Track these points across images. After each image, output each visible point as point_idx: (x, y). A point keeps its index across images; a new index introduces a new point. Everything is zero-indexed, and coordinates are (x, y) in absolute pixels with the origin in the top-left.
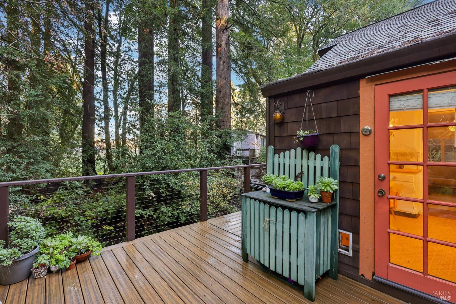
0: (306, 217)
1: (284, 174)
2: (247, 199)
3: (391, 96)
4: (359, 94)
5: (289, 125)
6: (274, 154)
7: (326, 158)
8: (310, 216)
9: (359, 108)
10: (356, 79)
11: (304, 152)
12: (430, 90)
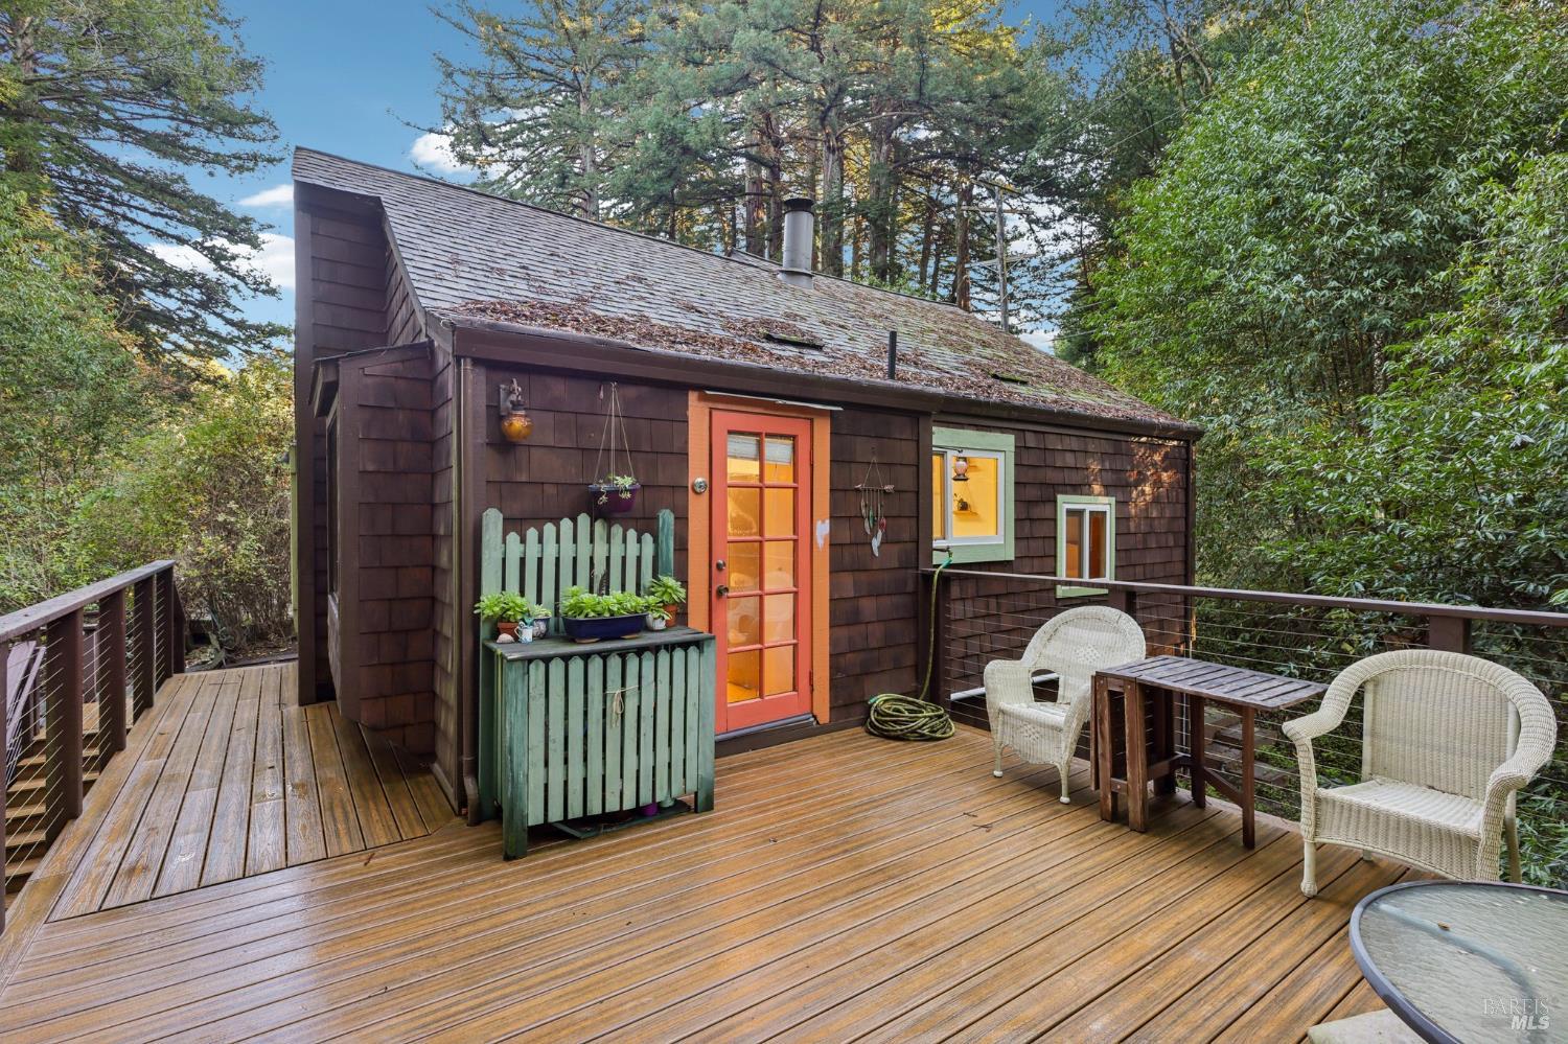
0: (701, 651)
1: (574, 583)
2: (532, 666)
3: (730, 432)
4: (687, 417)
5: (536, 454)
6: (505, 533)
7: (648, 538)
8: (709, 646)
9: (687, 442)
10: (683, 388)
11: (599, 526)
12: (769, 435)
